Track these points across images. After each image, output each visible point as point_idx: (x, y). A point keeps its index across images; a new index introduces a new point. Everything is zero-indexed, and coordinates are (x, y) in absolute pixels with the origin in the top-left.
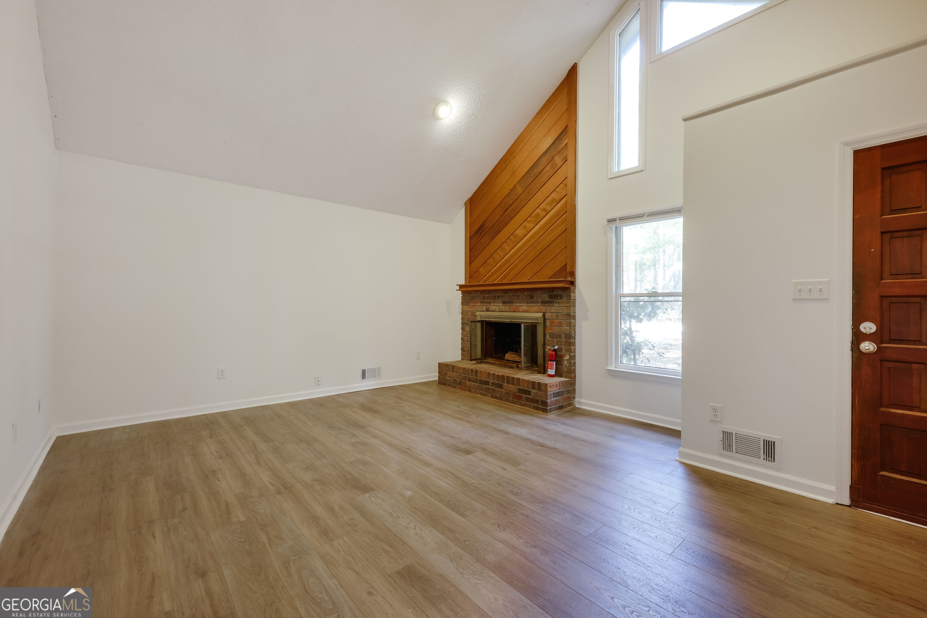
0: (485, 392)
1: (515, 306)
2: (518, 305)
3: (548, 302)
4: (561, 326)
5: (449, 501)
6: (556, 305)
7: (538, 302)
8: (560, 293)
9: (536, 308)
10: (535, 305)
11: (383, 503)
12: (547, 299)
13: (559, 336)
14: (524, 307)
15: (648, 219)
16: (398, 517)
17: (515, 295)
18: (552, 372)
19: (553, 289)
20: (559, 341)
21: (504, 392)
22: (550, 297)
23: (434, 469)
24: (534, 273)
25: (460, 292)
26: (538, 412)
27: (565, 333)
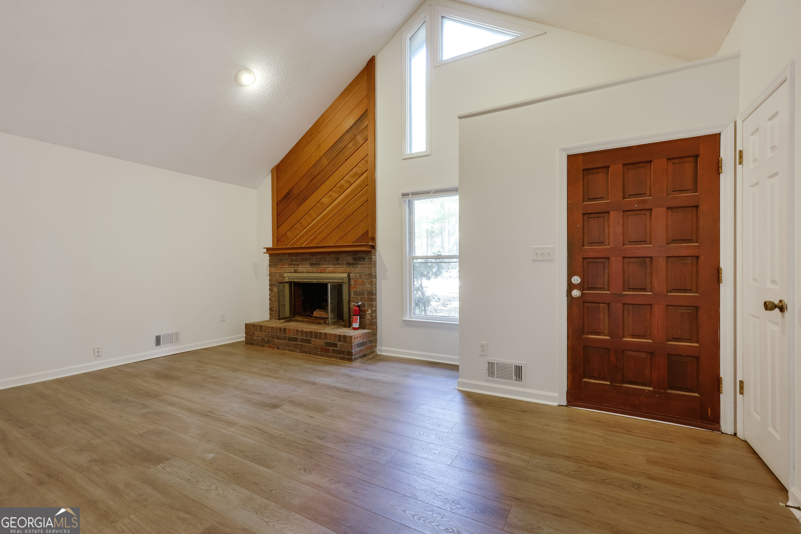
0: (294, 348)
1: (322, 267)
2: (325, 266)
3: (352, 264)
4: (364, 285)
5: (254, 456)
6: (359, 266)
7: (343, 264)
8: (362, 255)
9: (342, 269)
10: (341, 266)
11: (180, 471)
12: (351, 261)
13: (363, 294)
14: (331, 268)
15: (433, 195)
16: (198, 482)
17: (322, 257)
18: (356, 325)
19: (356, 252)
20: (363, 298)
21: (312, 346)
22: (354, 259)
23: (239, 428)
24: (339, 237)
25: (267, 255)
26: (344, 361)
27: (368, 291)
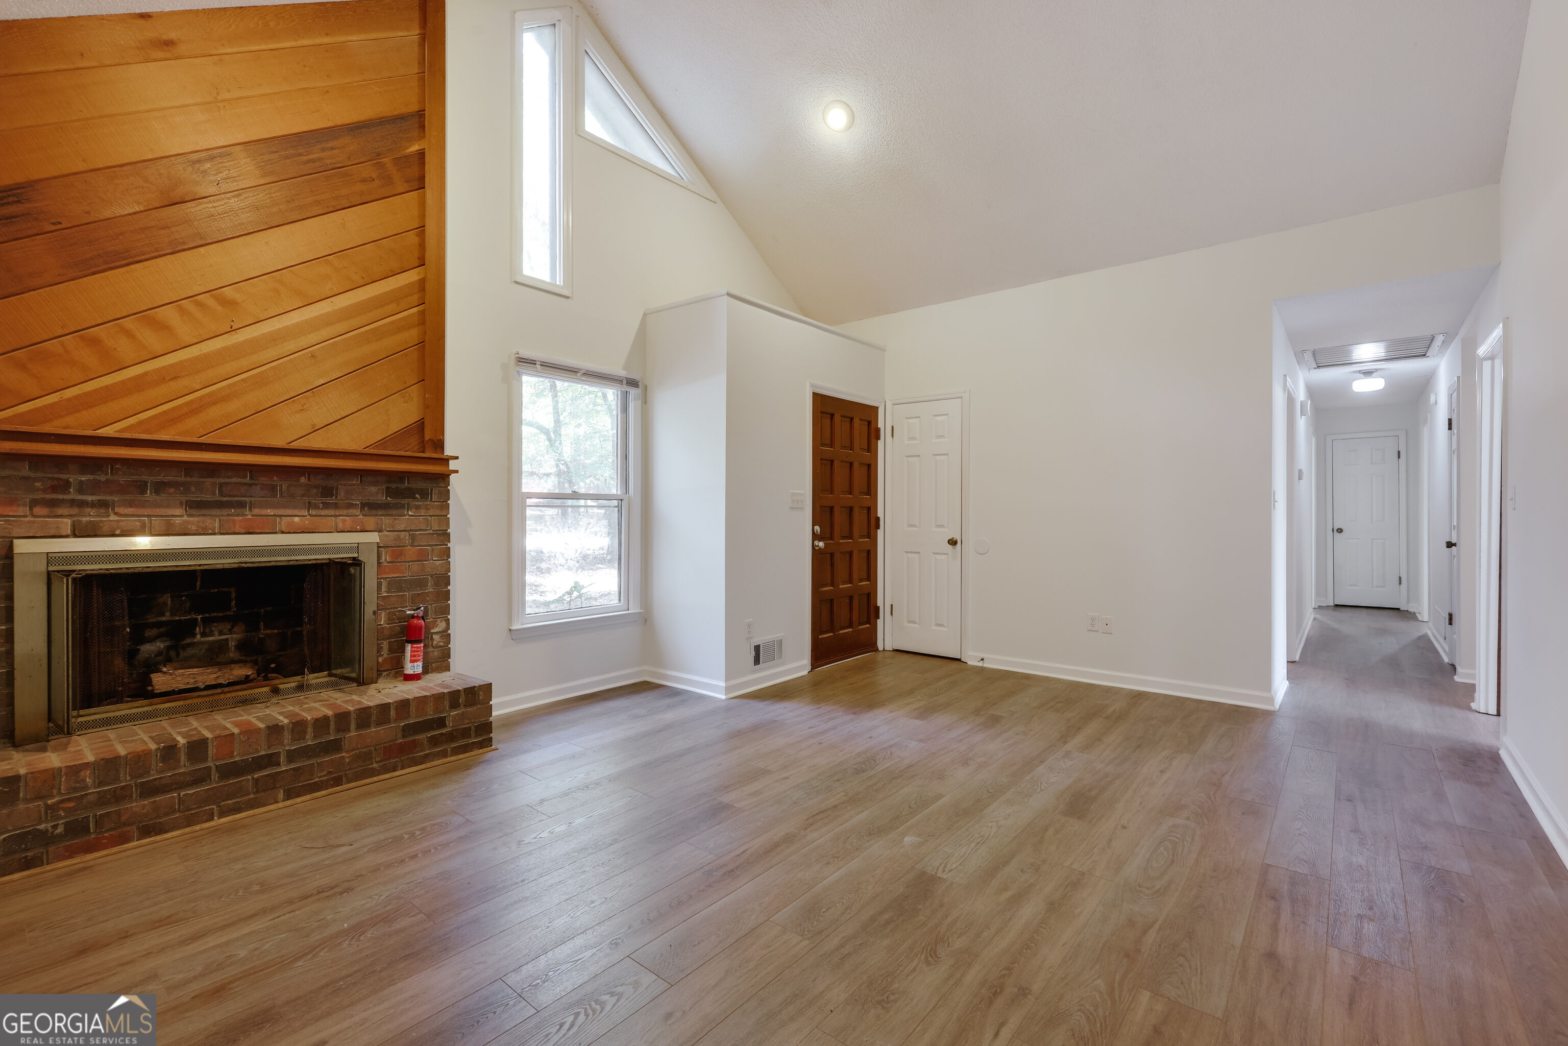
1: (252, 515)
2: (270, 512)
3: (385, 506)
4: (426, 561)
6: (410, 513)
7: (351, 506)
8: (420, 485)
9: (344, 521)
10: (345, 512)
12: (382, 498)
13: (421, 583)
14: (296, 519)
17: (252, 482)
18: (416, 668)
19: (401, 476)
20: (419, 594)
22: (389, 492)
27: (436, 574)
